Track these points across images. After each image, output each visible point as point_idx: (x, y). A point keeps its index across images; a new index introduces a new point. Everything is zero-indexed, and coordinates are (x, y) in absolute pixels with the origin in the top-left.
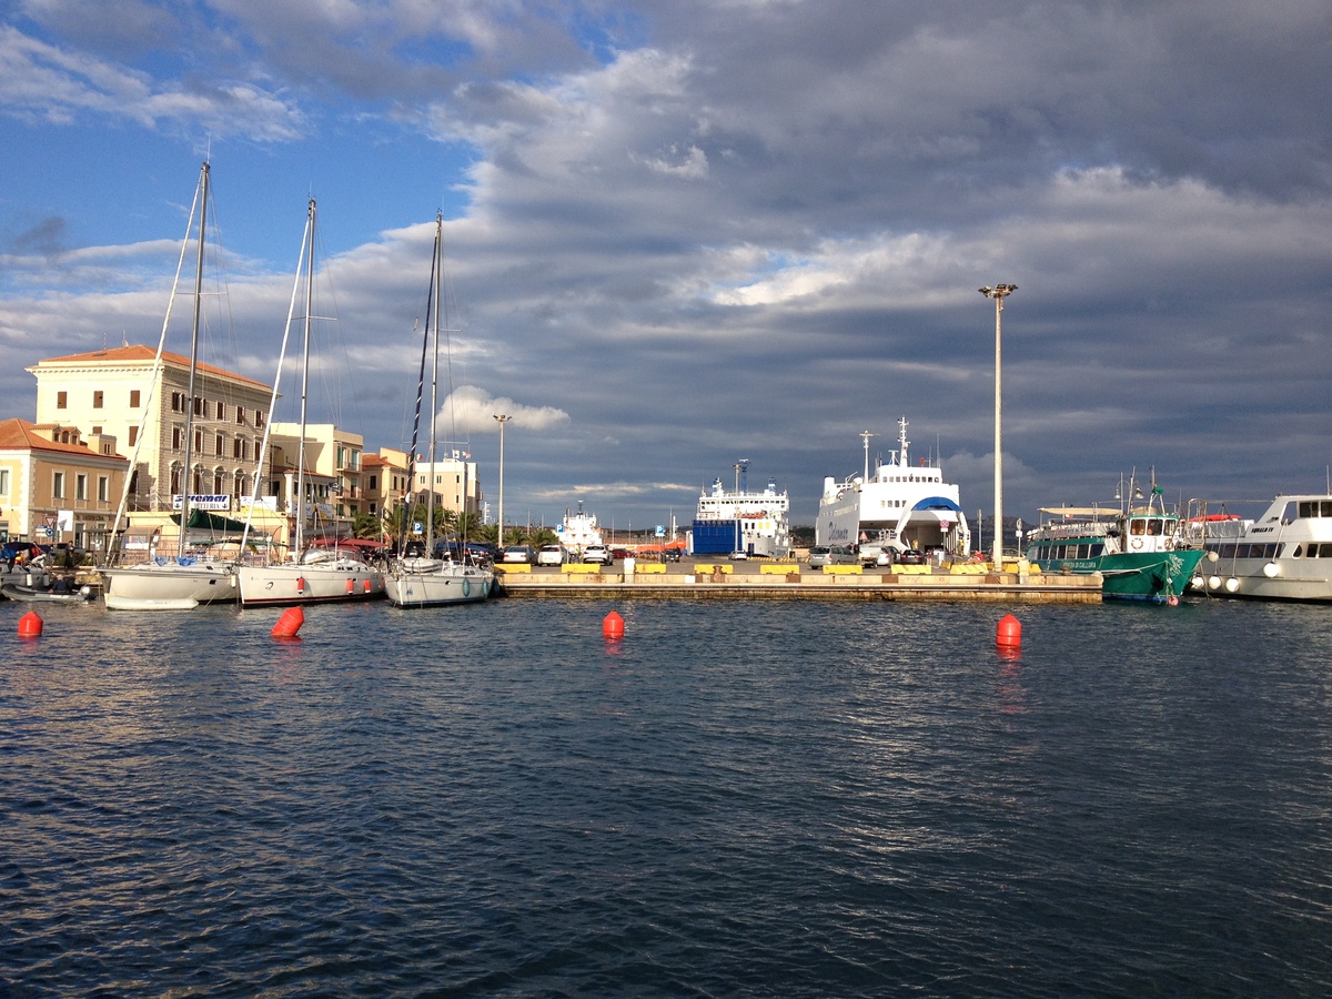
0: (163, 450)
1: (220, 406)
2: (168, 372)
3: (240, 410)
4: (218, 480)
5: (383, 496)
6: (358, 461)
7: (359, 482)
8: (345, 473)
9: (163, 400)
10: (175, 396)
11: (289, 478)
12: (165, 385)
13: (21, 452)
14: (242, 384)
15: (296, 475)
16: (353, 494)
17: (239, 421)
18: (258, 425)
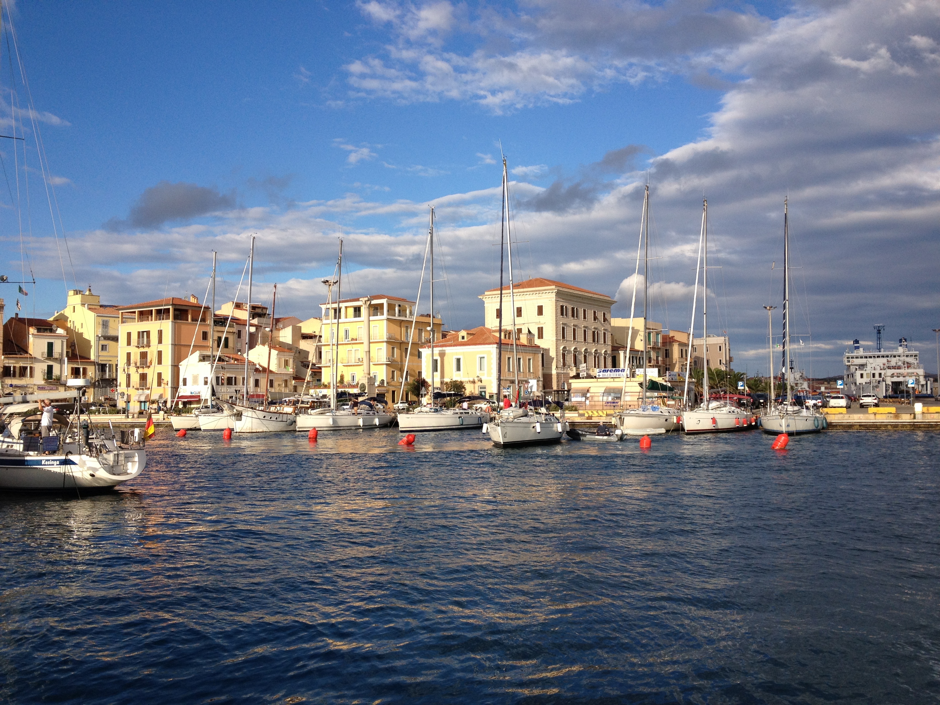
0: (557, 340)
1: (585, 311)
2: (559, 294)
3: (595, 312)
4: (585, 357)
5: (674, 362)
6: (660, 340)
7: (661, 354)
8: (653, 348)
9: (556, 310)
10: (562, 307)
11: (622, 353)
12: (557, 301)
13: (491, 346)
14: (595, 296)
15: (625, 353)
16: (657, 363)
17: (595, 319)
18: (604, 321)
